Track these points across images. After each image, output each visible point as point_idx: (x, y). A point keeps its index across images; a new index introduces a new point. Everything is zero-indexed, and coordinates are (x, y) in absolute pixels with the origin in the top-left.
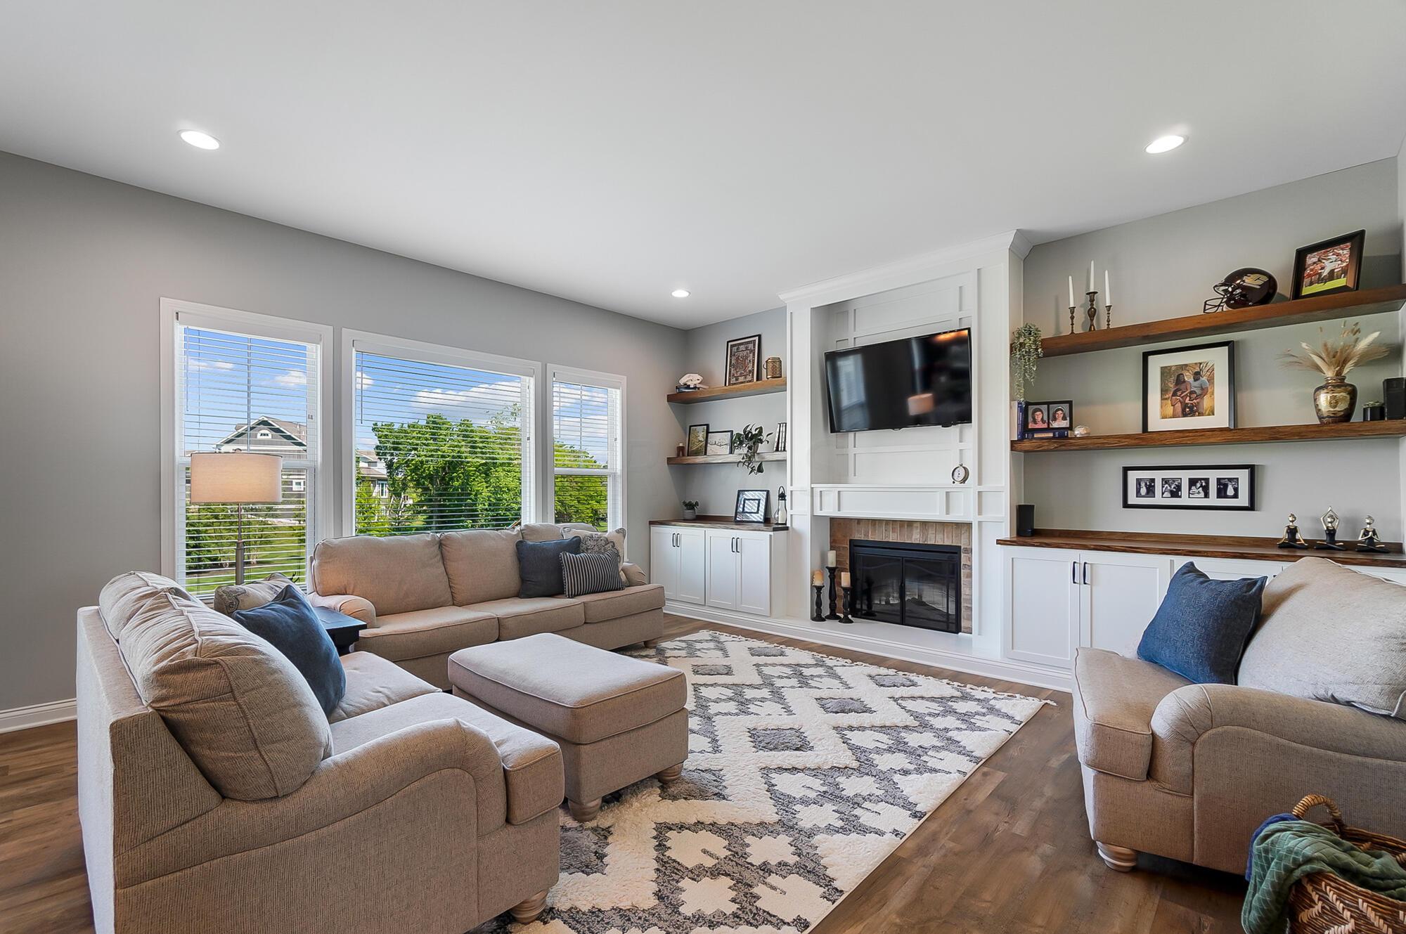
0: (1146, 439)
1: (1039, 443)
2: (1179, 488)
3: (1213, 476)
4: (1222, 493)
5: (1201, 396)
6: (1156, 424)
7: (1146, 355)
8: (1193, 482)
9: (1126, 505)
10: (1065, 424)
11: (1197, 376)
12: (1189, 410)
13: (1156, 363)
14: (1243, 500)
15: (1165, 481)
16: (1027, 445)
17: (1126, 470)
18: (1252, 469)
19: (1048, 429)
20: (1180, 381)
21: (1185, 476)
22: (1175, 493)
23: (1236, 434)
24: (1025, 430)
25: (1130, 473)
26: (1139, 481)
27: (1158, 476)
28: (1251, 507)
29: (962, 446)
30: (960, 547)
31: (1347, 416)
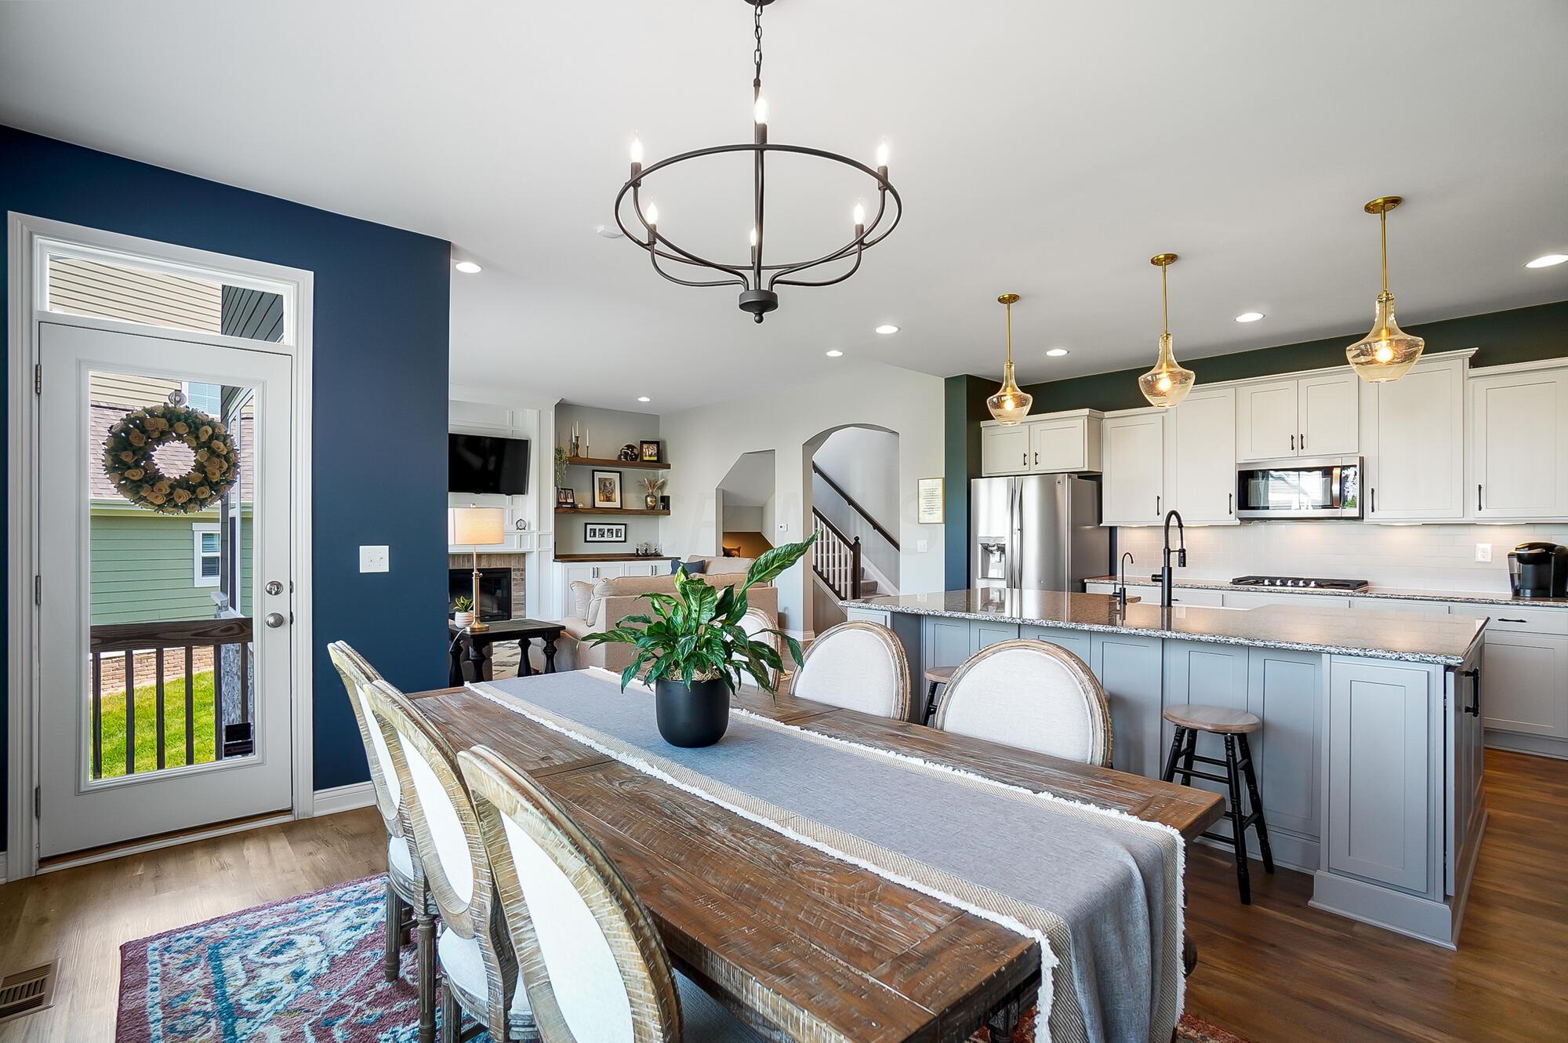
0: (594, 510)
1: (566, 510)
2: (604, 533)
3: (615, 528)
4: (617, 536)
5: (612, 493)
6: (598, 504)
7: (594, 471)
8: (608, 530)
9: (586, 541)
10: (571, 501)
11: (610, 484)
12: (609, 499)
13: (598, 475)
14: (623, 539)
15: (600, 530)
16: (560, 510)
17: (586, 524)
18: (625, 525)
19: (566, 503)
20: (605, 485)
21: (606, 527)
22: (603, 536)
23: (620, 511)
24: (559, 503)
25: (588, 526)
26: (591, 529)
27: (597, 527)
28: (625, 541)
29: (512, 507)
30: (510, 568)
31: (653, 508)
